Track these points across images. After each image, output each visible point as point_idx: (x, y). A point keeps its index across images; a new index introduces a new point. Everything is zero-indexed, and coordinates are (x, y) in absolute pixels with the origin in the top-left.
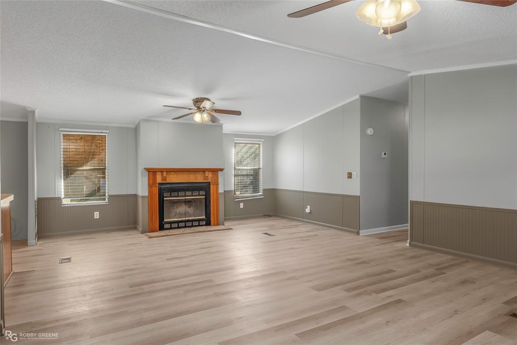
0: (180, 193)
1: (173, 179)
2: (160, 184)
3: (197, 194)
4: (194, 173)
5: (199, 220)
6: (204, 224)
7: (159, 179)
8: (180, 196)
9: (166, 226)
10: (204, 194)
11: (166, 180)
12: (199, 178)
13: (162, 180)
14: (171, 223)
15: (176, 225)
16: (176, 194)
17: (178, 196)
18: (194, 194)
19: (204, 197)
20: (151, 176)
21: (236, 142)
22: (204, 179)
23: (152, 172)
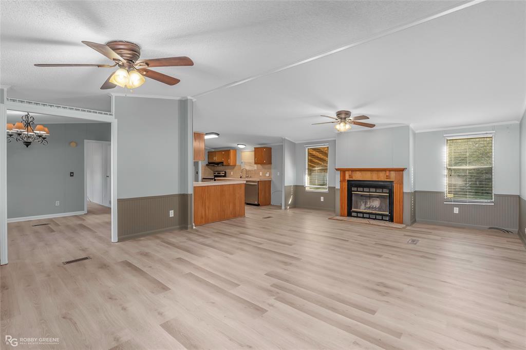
0: (366, 189)
1: (358, 176)
2: (348, 181)
3: (381, 191)
4: (376, 172)
5: (382, 215)
6: (388, 219)
7: (347, 178)
8: (359, 192)
9: (354, 214)
10: (388, 192)
11: (352, 178)
12: (382, 177)
13: (350, 178)
14: (357, 212)
15: (361, 215)
16: (361, 189)
17: (363, 191)
18: (377, 191)
19: (388, 195)
20: (342, 174)
21: (448, 139)
22: (387, 178)
23: (343, 171)
